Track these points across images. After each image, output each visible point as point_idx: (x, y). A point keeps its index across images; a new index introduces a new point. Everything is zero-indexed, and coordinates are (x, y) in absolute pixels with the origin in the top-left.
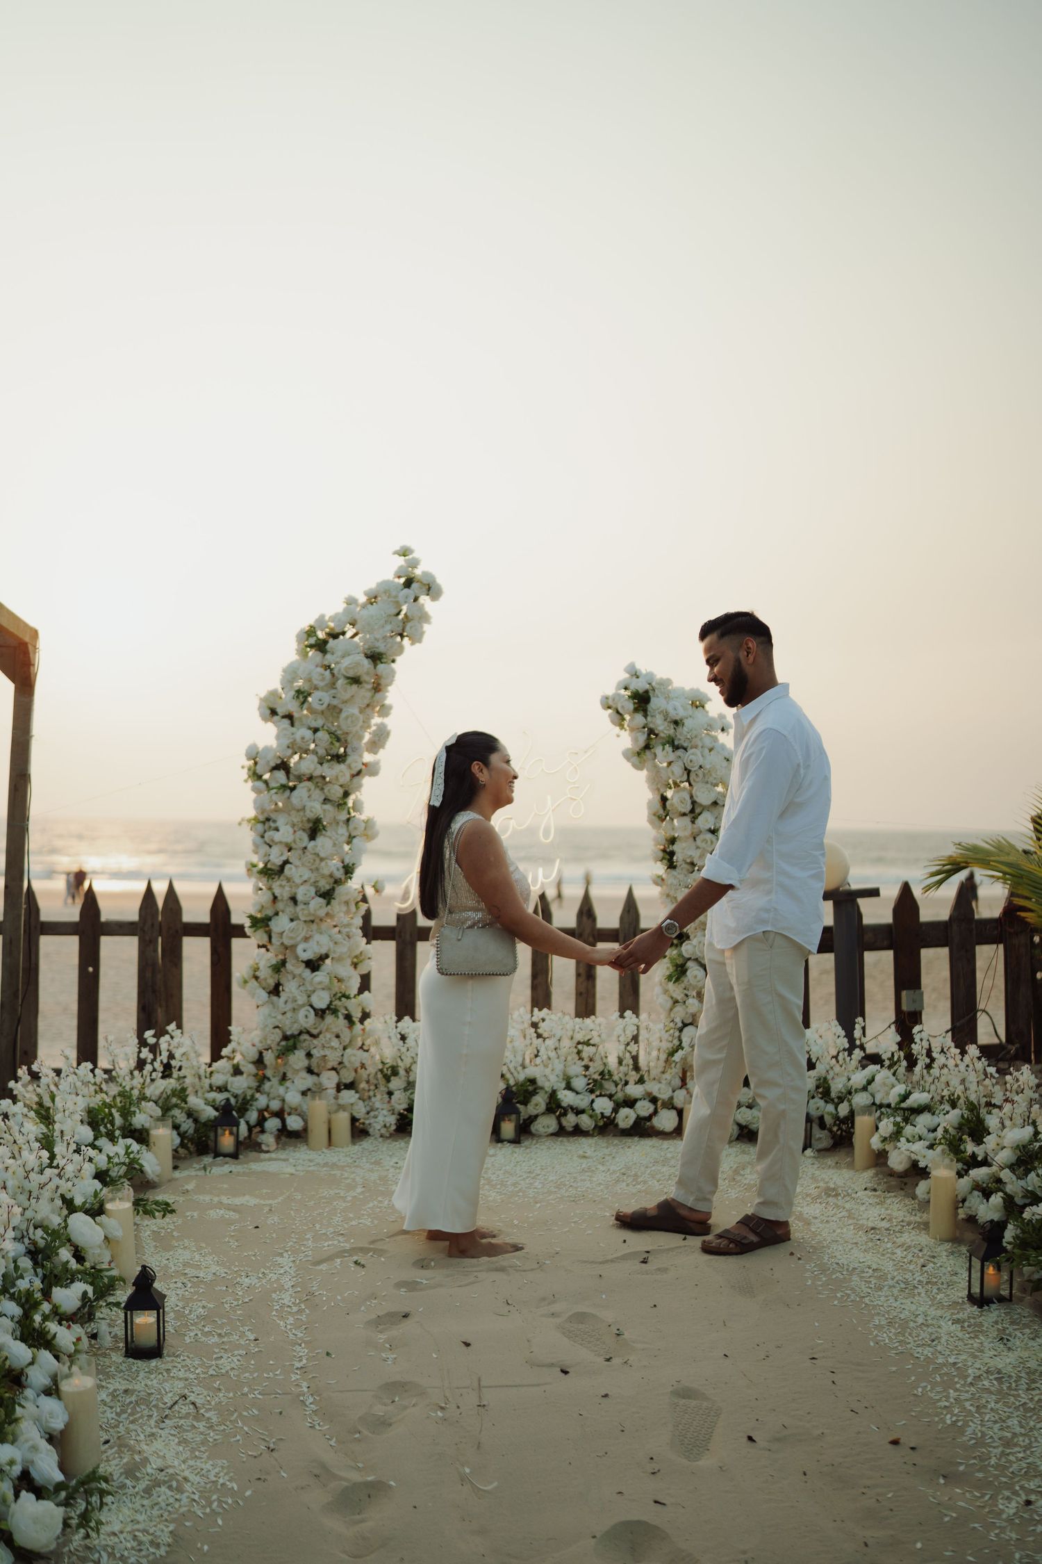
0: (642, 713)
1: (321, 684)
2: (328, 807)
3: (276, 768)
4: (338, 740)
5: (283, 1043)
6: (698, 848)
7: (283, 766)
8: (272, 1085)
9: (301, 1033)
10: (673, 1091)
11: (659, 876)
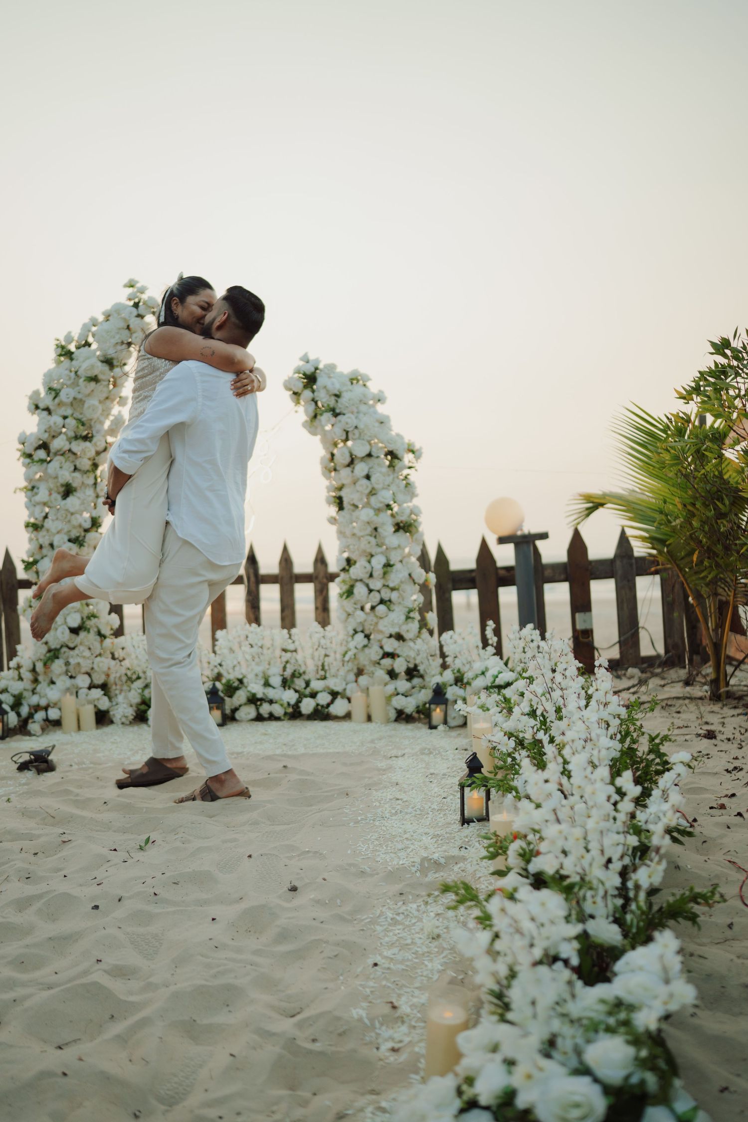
0: (310, 389)
1: (69, 383)
2: (77, 474)
3: (39, 447)
4: (83, 424)
5: (48, 655)
6: (358, 491)
7: (44, 446)
8: (42, 687)
9: (62, 646)
10: (347, 684)
11: (332, 517)
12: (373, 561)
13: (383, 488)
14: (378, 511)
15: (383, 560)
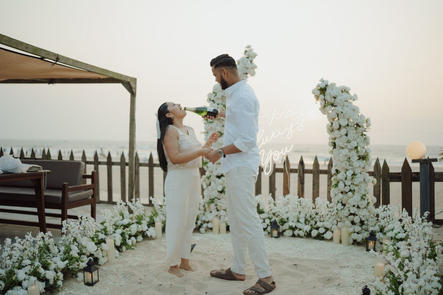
0: (323, 95)
5: (210, 201)
6: (342, 141)
10: (332, 225)
11: (331, 151)
12: (348, 172)
13: (353, 140)
14: (350, 150)
15: (352, 173)
